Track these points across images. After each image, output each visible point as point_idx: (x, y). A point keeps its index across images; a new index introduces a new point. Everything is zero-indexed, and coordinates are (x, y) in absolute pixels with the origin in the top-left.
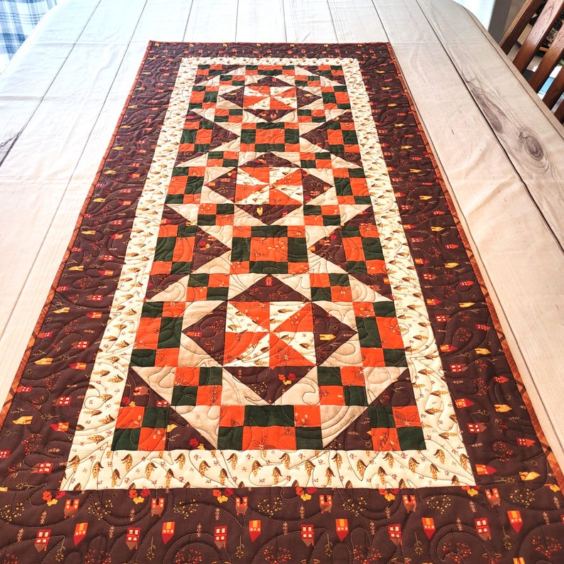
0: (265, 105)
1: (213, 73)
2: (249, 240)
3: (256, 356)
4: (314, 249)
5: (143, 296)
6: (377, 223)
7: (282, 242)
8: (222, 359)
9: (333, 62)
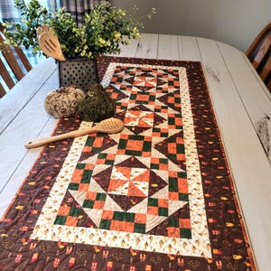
0: (143, 84)
1: (122, 70)
2: (127, 140)
3: (122, 190)
4: (154, 146)
5: (78, 160)
6: (184, 138)
8: (107, 190)
9: (174, 68)
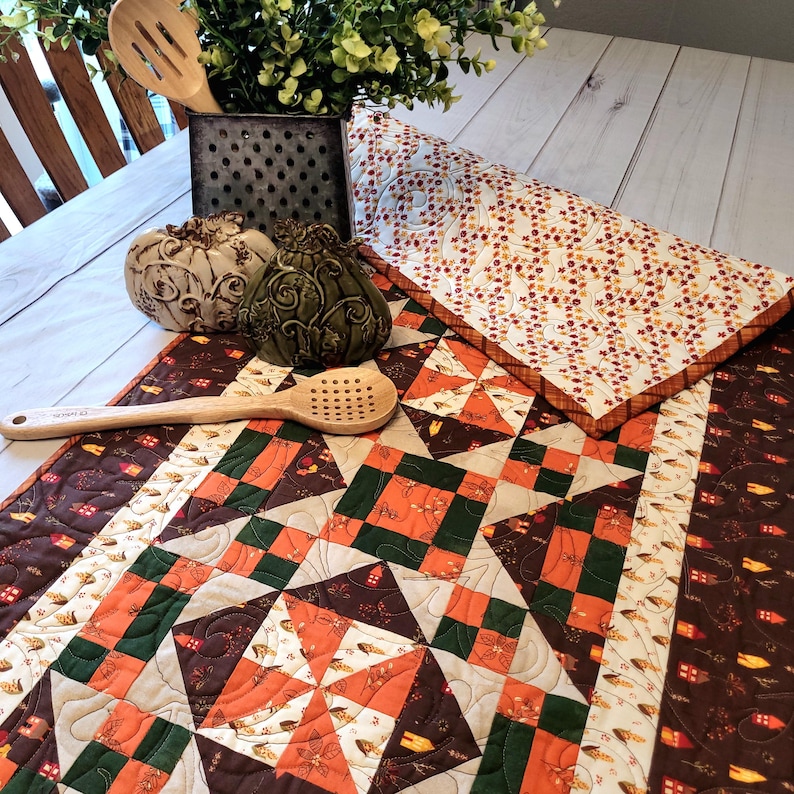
2: (389, 476)
3: (266, 732)
4: (491, 532)
5: (157, 531)
6: (638, 514)
7: (439, 501)
8: (205, 714)
